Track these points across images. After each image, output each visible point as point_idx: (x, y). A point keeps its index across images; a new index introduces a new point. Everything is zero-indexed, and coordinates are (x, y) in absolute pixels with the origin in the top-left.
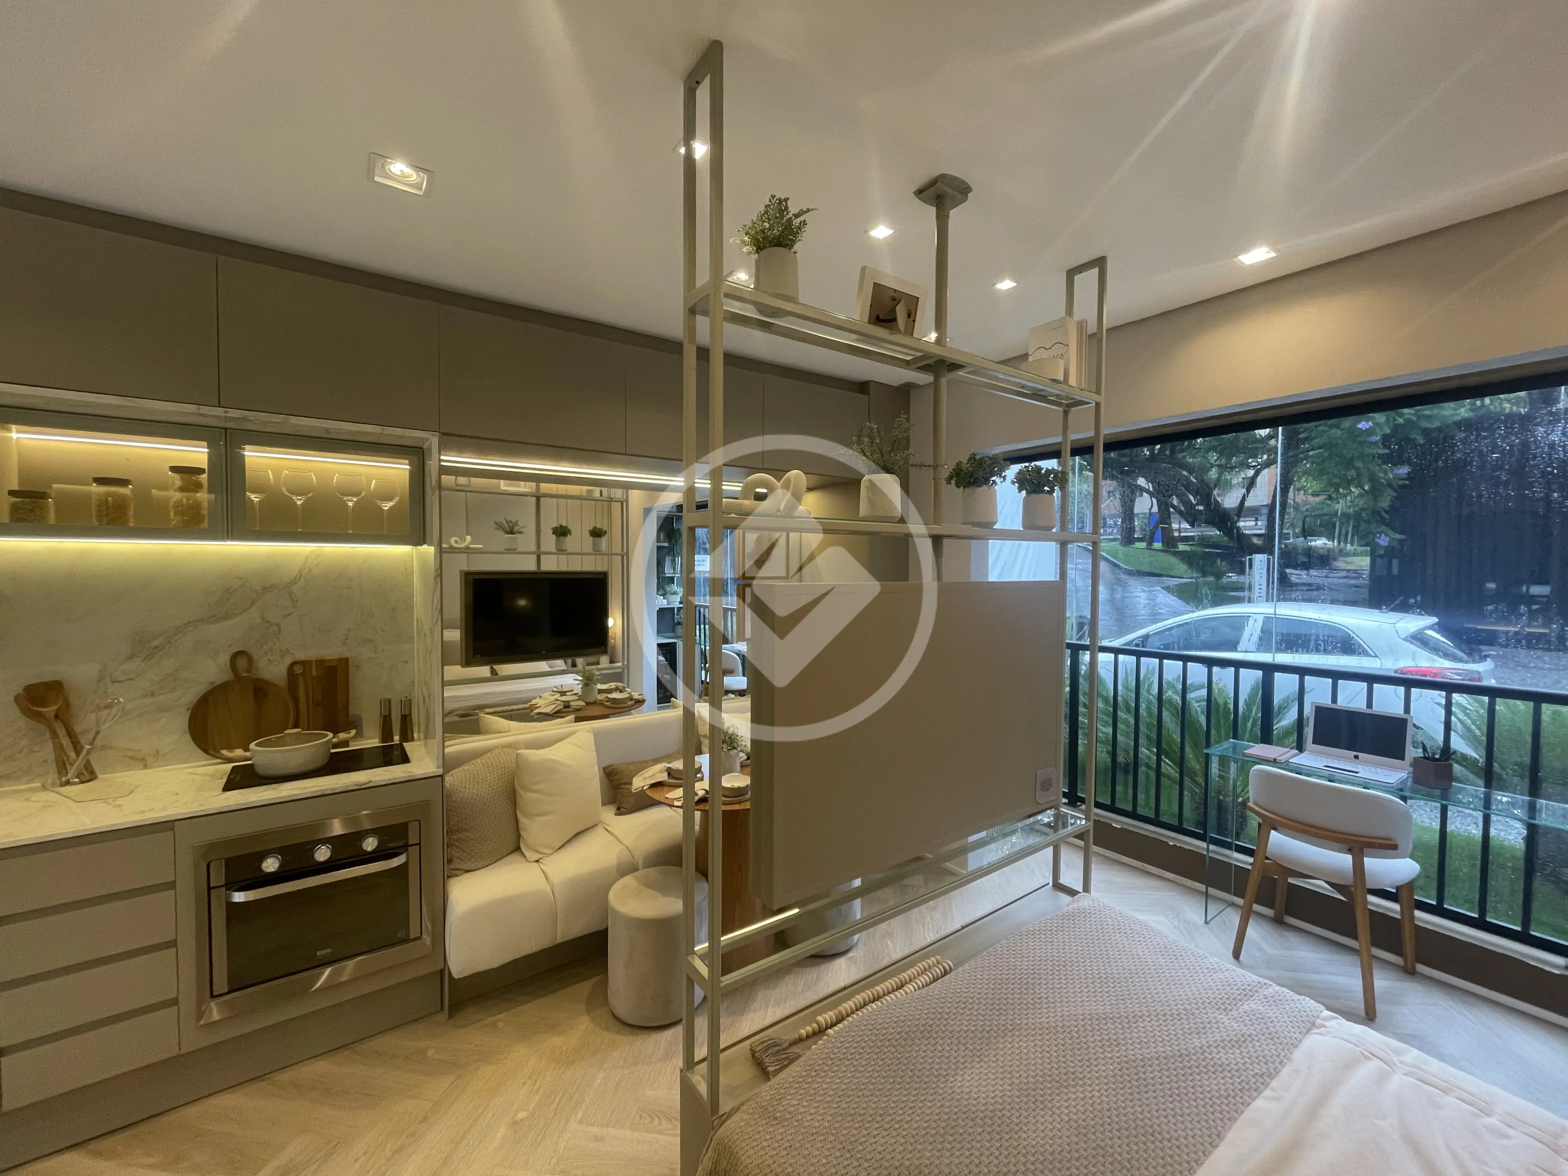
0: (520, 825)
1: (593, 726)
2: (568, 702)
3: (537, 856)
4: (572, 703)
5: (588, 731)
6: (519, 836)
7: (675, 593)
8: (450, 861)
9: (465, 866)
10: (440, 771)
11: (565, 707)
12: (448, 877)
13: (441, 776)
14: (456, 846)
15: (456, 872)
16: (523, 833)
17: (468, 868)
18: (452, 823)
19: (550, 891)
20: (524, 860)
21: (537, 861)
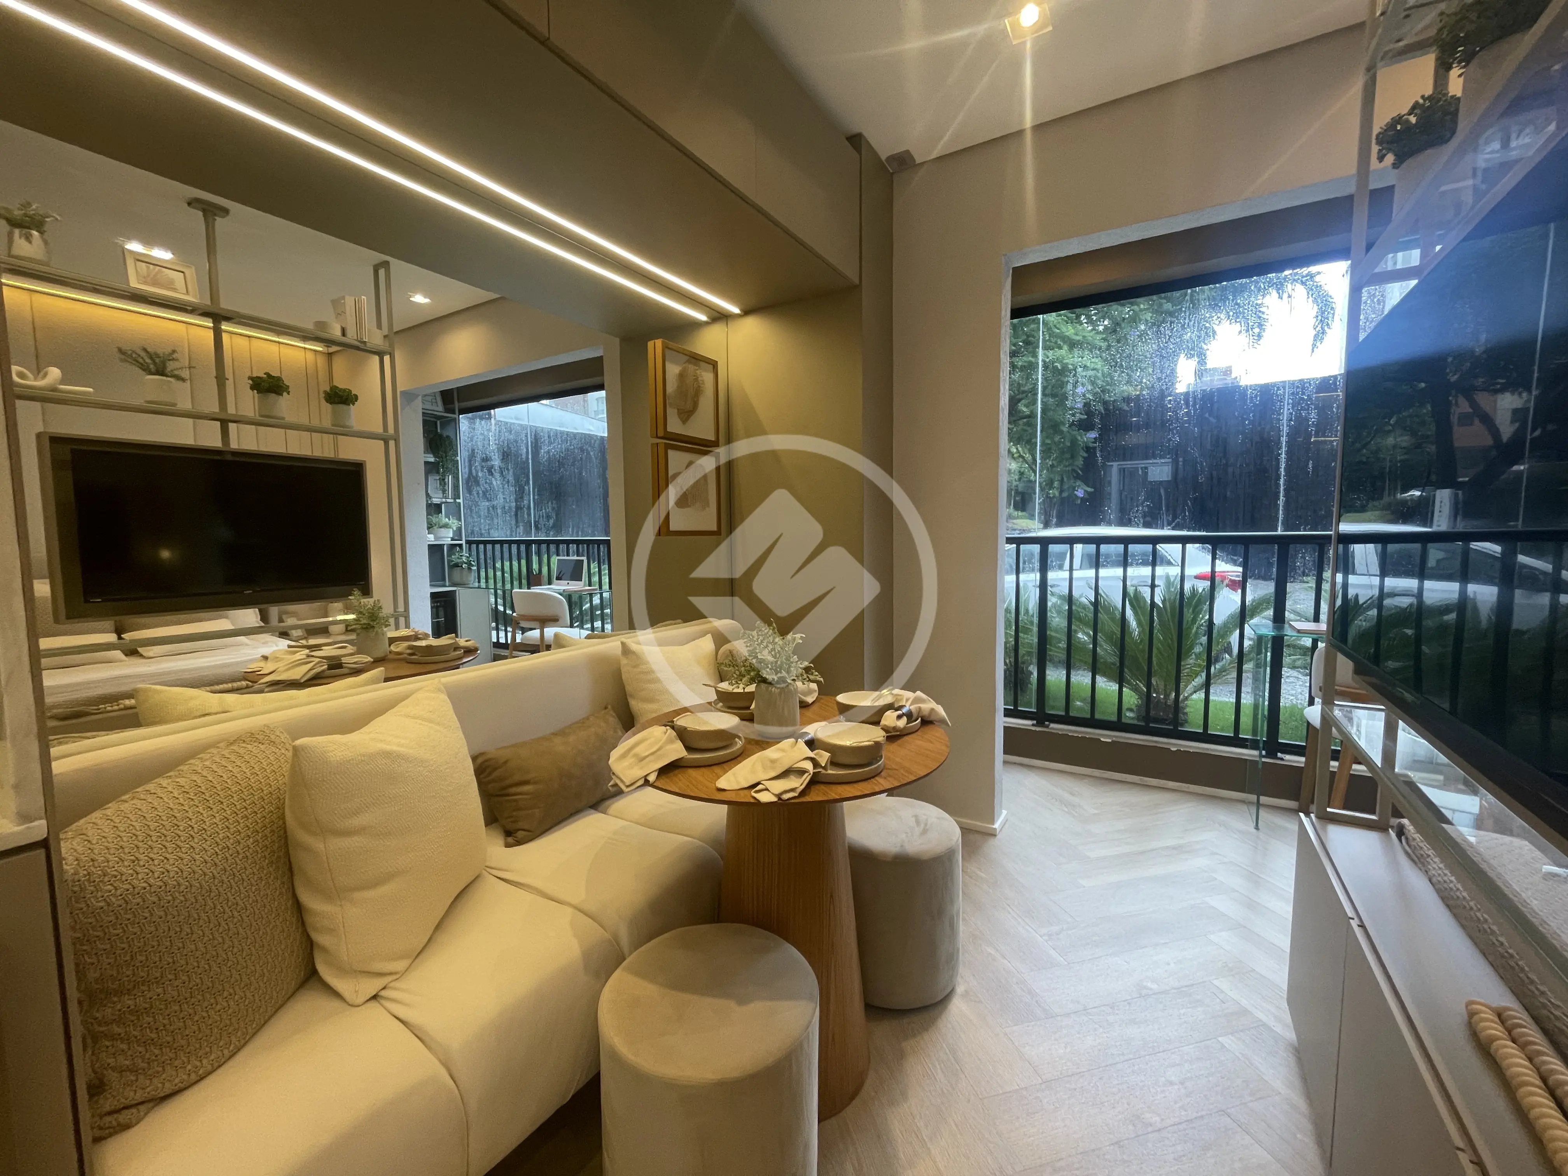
0: (309, 920)
1: (443, 680)
2: (338, 658)
3: (371, 986)
4: (344, 660)
5: (439, 690)
6: (309, 946)
7: (446, 526)
8: (97, 1089)
9: (157, 1087)
10: (39, 829)
11: (331, 667)
12: (97, 1140)
13: (44, 844)
14: (113, 1037)
15: (123, 1117)
16: (320, 938)
17: (168, 1088)
18: (92, 975)
19: (443, 1072)
20: (336, 1004)
21: (375, 997)
